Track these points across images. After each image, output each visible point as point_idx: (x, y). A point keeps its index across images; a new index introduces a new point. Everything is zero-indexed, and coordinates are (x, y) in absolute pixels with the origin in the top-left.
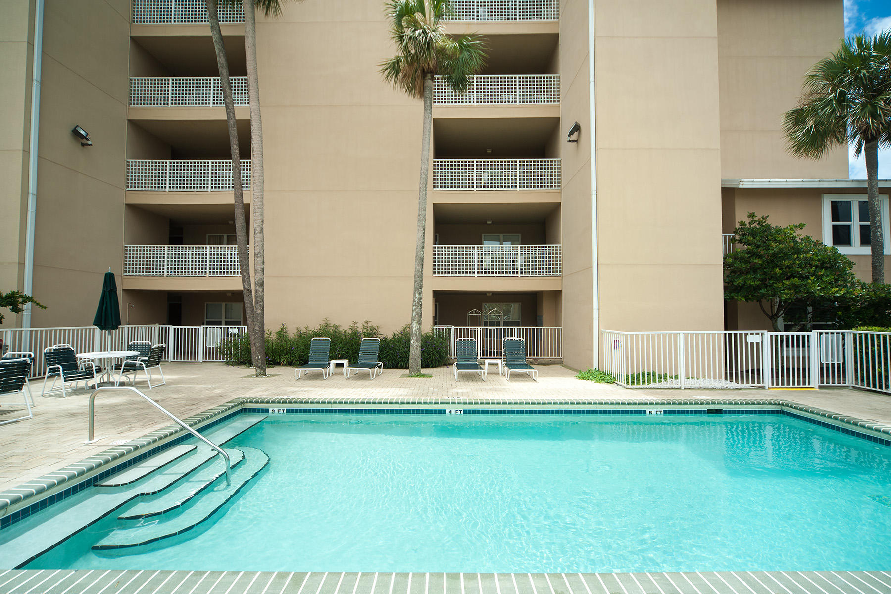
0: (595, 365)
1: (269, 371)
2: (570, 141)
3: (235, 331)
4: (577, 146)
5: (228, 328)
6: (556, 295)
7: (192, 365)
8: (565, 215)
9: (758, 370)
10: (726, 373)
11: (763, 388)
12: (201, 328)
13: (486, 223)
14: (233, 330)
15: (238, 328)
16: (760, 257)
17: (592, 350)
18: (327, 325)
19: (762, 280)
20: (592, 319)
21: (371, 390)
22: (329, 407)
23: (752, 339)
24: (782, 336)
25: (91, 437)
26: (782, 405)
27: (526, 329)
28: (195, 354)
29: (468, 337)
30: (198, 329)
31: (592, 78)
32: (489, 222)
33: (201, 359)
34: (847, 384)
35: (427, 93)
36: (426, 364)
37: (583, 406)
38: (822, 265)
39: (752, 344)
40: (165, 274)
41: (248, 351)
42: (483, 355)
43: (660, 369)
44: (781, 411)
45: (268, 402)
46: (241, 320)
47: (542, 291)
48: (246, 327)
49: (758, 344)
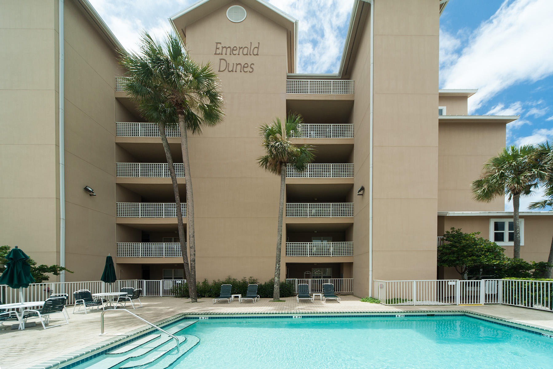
0: (370, 295)
1: (199, 300)
2: (359, 195)
3: (180, 282)
4: (363, 197)
5: (176, 281)
6: (350, 265)
7: (156, 298)
8: (355, 228)
9: (454, 297)
10: (437, 298)
11: (456, 305)
12: (161, 281)
13: (314, 232)
14: (179, 282)
15: (182, 281)
16: (457, 247)
17: (369, 289)
18: (230, 279)
19: (457, 257)
20: (368, 275)
21: (253, 308)
22: (231, 316)
23: (450, 283)
24: (466, 282)
25: (103, 332)
26: (465, 312)
27: (335, 280)
28: (158, 293)
29: (304, 283)
30: (159, 281)
31: (371, 166)
32: (315, 232)
33: (161, 295)
34: (498, 303)
35: (283, 172)
36: (282, 296)
37: (363, 314)
38: (488, 250)
39: (451, 286)
40: (140, 256)
41: (187, 291)
42: (312, 291)
43: (403, 297)
44: (464, 315)
45: (199, 314)
46: (183, 277)
47: (343, 263)
48: (186, 280)
49: (454, 285)
